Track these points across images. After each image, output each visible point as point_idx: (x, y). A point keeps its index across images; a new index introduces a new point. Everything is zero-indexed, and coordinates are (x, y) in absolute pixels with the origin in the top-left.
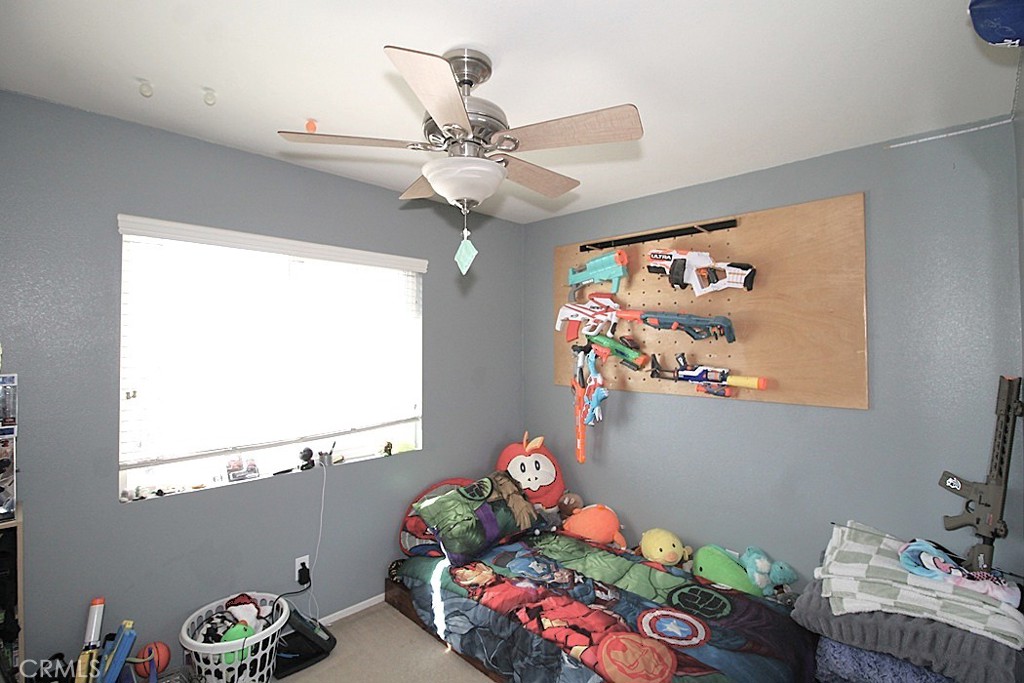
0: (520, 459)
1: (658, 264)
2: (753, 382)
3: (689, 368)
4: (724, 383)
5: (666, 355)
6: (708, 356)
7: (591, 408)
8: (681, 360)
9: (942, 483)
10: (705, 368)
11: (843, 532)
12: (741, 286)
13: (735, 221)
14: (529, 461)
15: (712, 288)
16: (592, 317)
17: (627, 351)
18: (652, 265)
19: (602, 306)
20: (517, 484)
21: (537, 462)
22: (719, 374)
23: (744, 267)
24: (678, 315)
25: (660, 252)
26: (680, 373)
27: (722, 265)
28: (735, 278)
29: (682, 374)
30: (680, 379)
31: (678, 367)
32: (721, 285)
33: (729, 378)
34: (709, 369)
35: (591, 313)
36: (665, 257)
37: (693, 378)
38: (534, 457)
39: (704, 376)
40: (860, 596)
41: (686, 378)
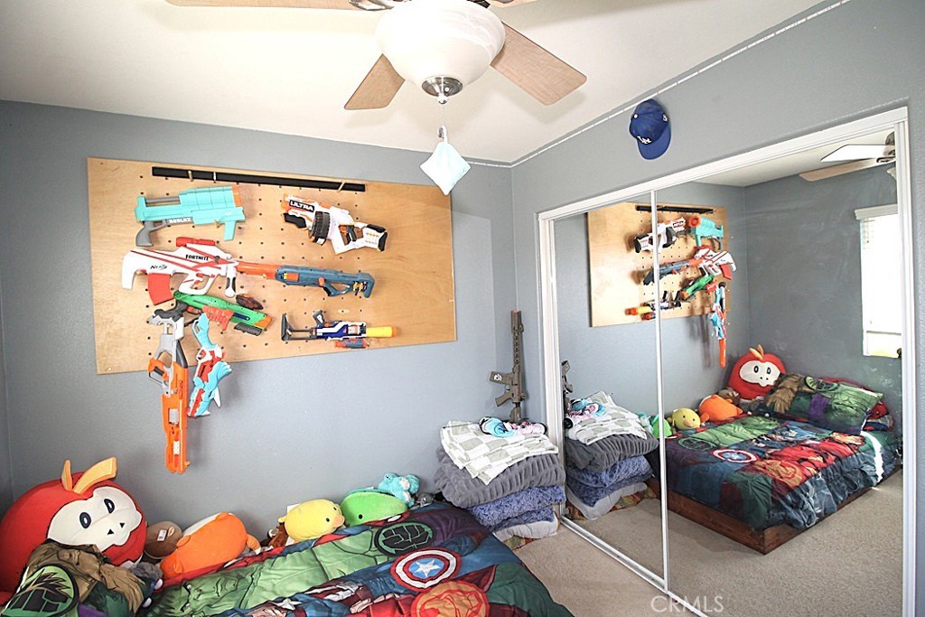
0: (77, 507)
1: (299, 213)
2: (387, 332)
3: (327, 325)
4: (363, 335)
5: (294, 314)
6: (340, 311)
7: (207, 393)
8: (320, 318)
9: (492, 379)
10: (346, 323)
11: (449, 432)
12: (376, 246)
13: (363, 186)
14: (94, 506)
15: (352, 245)
16: (193, 269)
17: (246, 312)
18: (291, 213)
19: (208, 256)
20: (89, 549)
21: (107, 501)
22: (359, 328)
23: (379, 230)
24: (324, 271)
25: (301, 201)
26: (319, 330)
27: (359, 225)
28: (371, 238)
29: (320, 332)
30: (319, 337)
31: (315, 325)
32: (359, 243)
33: (367, 330)
34: (350, 324)
35: (191, 265)
36: (307, 207)
37: (331, 335)
38: (99, 495)
39: (345, 331)
40: (493, 464)
41: (325, 336)
